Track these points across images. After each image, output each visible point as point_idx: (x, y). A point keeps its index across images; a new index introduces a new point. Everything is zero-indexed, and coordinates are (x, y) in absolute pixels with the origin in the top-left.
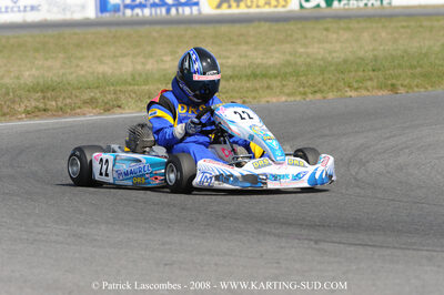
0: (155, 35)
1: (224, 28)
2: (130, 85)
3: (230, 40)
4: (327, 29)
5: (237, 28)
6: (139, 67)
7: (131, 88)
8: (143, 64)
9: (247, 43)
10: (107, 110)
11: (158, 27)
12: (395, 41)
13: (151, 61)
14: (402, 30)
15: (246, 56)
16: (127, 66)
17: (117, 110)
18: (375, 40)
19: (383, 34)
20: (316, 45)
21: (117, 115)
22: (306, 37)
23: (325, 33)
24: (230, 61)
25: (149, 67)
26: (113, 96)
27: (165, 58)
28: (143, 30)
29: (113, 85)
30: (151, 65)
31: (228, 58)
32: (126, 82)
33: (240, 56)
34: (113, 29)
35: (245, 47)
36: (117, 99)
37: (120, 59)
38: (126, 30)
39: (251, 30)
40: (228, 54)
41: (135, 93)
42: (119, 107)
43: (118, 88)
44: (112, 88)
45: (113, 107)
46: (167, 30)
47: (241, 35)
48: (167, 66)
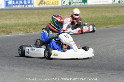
0: (21, 13)
1: (40, 11)
2: (14, 26)
3: (42, 14)
4: (69, 11)
5: (44, 11)
6: (17, 22)
7: (14, 27)
8: (18, 21)
9: (47, 15)
10: (8, 34)
11: (22, 11)
12: (88, 14)
13: (20, 20)
14: (90, 11)
15: (46, 19)
16: (13, 21)
17: (10, 34)
18: (83, 14)
19: (85, 13)
20: (66, 16)
21: (10, 35)
22: (63, 13)
23: (69, 12)
24: (42, 20)
25: (19, 22)
26: (9, 30)
27: (24, 19)
28: (18, 11)
29: (9, 26)
30: (20, 21)
31: (41, 19)
32: (13, 26)
33: (45, 19)
34: (9, 11)
35: (46, 16)
36: (10, 31)
37: (11, 20)
38: (13, 11)
39: (48, 11)
40: (41, 18)
41: (15, 29)
42: (11, 33)
43: (11, 28)
44: (9, 28)
45: (9, 33)
46: (24, 11)
47: (45, 13)
48: (24, 21)
